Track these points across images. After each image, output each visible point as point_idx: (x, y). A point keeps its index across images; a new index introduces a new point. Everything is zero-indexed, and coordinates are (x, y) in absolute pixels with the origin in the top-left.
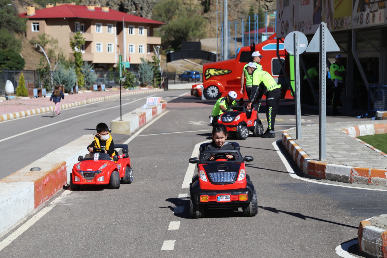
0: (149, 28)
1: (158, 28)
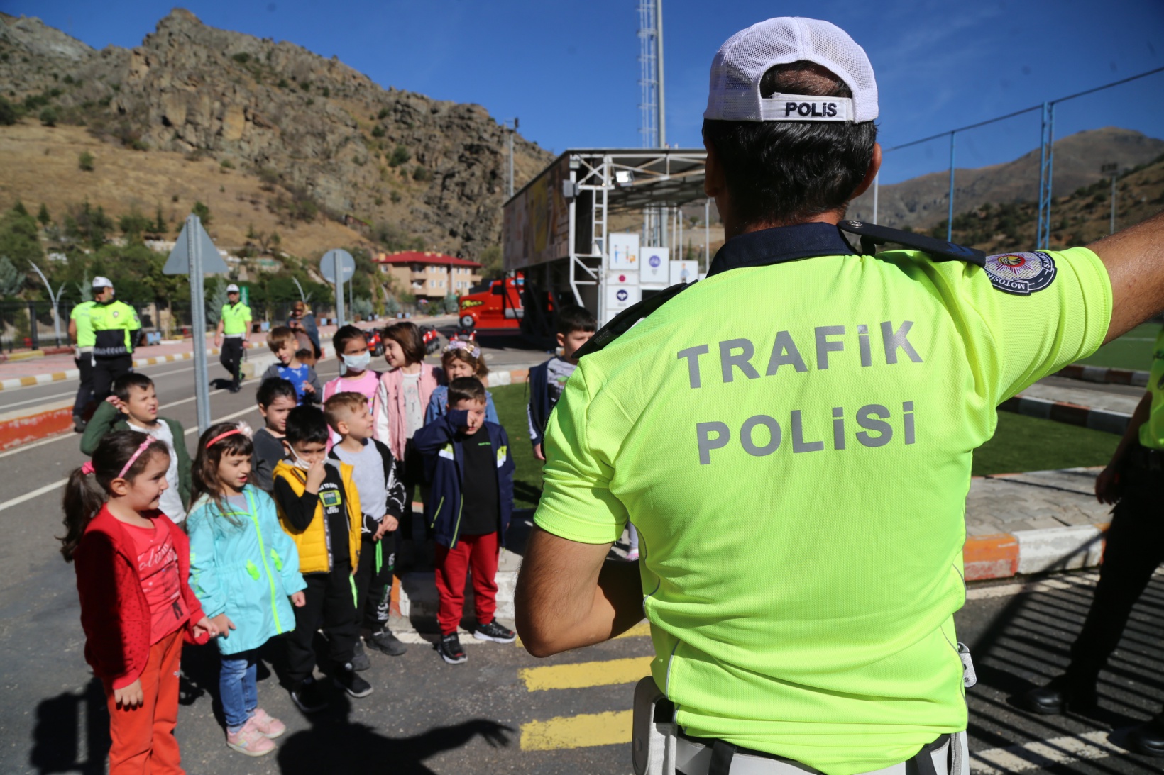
0: (475, 269)
1: (483, 269)
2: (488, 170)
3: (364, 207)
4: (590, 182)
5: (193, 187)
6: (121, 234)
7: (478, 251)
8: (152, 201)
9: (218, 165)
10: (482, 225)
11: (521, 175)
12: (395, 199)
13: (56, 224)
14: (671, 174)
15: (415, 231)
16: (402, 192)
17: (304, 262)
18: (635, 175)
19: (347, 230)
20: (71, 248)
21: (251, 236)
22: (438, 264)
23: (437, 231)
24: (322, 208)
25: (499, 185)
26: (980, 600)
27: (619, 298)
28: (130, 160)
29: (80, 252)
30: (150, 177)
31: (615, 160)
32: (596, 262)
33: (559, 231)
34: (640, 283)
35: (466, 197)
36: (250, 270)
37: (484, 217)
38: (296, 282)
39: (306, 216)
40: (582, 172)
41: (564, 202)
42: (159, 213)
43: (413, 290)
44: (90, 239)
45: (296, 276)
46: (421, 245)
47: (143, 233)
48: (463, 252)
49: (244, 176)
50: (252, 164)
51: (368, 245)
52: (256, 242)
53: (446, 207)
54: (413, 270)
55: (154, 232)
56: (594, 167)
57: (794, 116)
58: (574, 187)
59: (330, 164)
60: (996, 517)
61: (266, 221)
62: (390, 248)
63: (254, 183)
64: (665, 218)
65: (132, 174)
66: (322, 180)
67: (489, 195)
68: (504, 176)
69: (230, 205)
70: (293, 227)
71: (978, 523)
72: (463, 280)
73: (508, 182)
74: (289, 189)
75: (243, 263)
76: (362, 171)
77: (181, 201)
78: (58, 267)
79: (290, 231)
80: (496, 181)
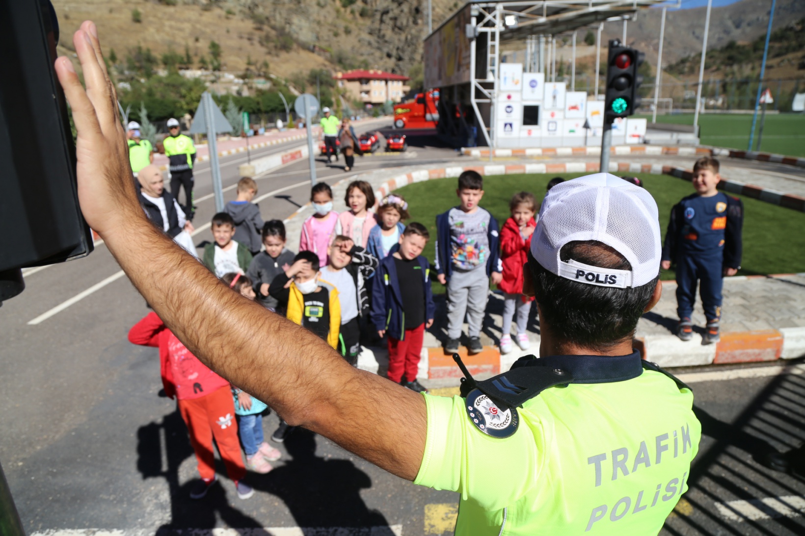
0: (405, 82)
1: (411, 82)
2: (413, 7)
3: (326, 38)
4: (486, 25)
5: (208, 30)
6: (162, 66)
7: (407, 68)
8: (182, 41)
9: (223, 13)
10: (410, 49)
11: (437, 10)
12: (348, 32)
13: (121, 62)
14: (548, 15)
15: (362, 55)
16: (352, 26)
17: (286, 80)
18: (519, 18)
19: (315, 56)
20: (132, 79)
21: (249, 63)
22: (379, 79)
23: (378, 54)
24: (297, 41)
25: (422, 18)
26: (749, 378)
27: (507, 112)
28: (165, 13)
29: (138, 81)
30: (179, 25)
31: (505, 8)
32: (490, 86)
33: (464, 62)
34: (522, 100)
35: (398, 28)
36: (250, 88)
37: (410, 43)
38: (281, 95)
39: (285, 47)
40: (480, 18)
41: (467, 41)
42: (187, 50)
43: (361, 98)
44: (143, 71)
45: (281, 91)
46: (366, 65)
47: (177, 66)
48: (397, 69)
49: (242, 20)
50: (247, 10)
51: (329, 67)
52: (252, 68)
53: (384, 36)
54: (361, 83)
55: (185, 64)
56: (490, 13)
57: (582, 280)
58: (475, 29)
59: (301, 8)
60: (770, 315)
61: (259, 53)
62: (345, 68)
63: (249, 25)
64: (543, 46)
65: (167, 23)
66: (296, 20)
67: (413, 25)
68: (425, 12)
69: (234, 42)
70: (277, 56)
71: (754, 319)
72: (396, 91)
73: (428, 16)
74: (273, 28)
75: (245, 84)
76: (323, 12)
77: (201, 40)
78: (125, 92)
79: (275, 59)
80: (419, 15)
